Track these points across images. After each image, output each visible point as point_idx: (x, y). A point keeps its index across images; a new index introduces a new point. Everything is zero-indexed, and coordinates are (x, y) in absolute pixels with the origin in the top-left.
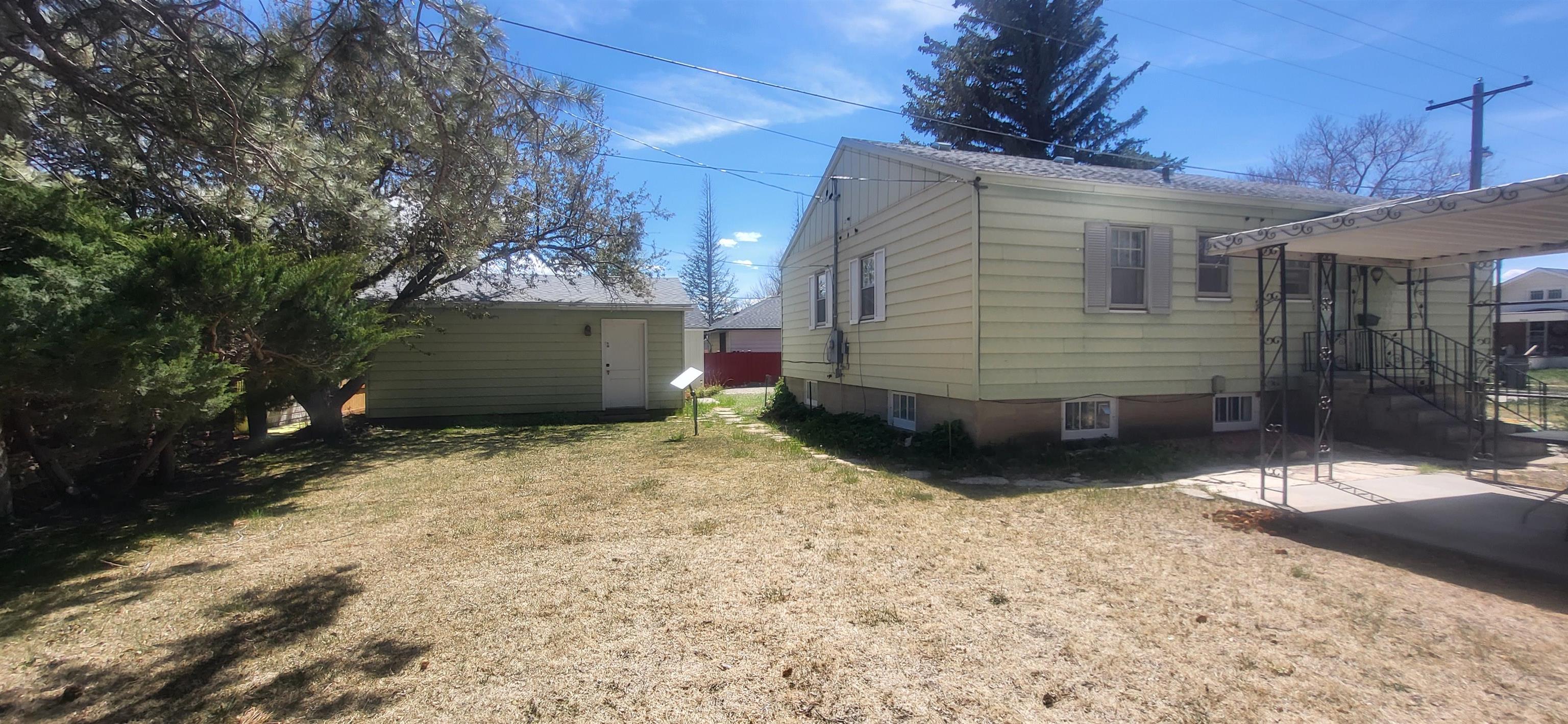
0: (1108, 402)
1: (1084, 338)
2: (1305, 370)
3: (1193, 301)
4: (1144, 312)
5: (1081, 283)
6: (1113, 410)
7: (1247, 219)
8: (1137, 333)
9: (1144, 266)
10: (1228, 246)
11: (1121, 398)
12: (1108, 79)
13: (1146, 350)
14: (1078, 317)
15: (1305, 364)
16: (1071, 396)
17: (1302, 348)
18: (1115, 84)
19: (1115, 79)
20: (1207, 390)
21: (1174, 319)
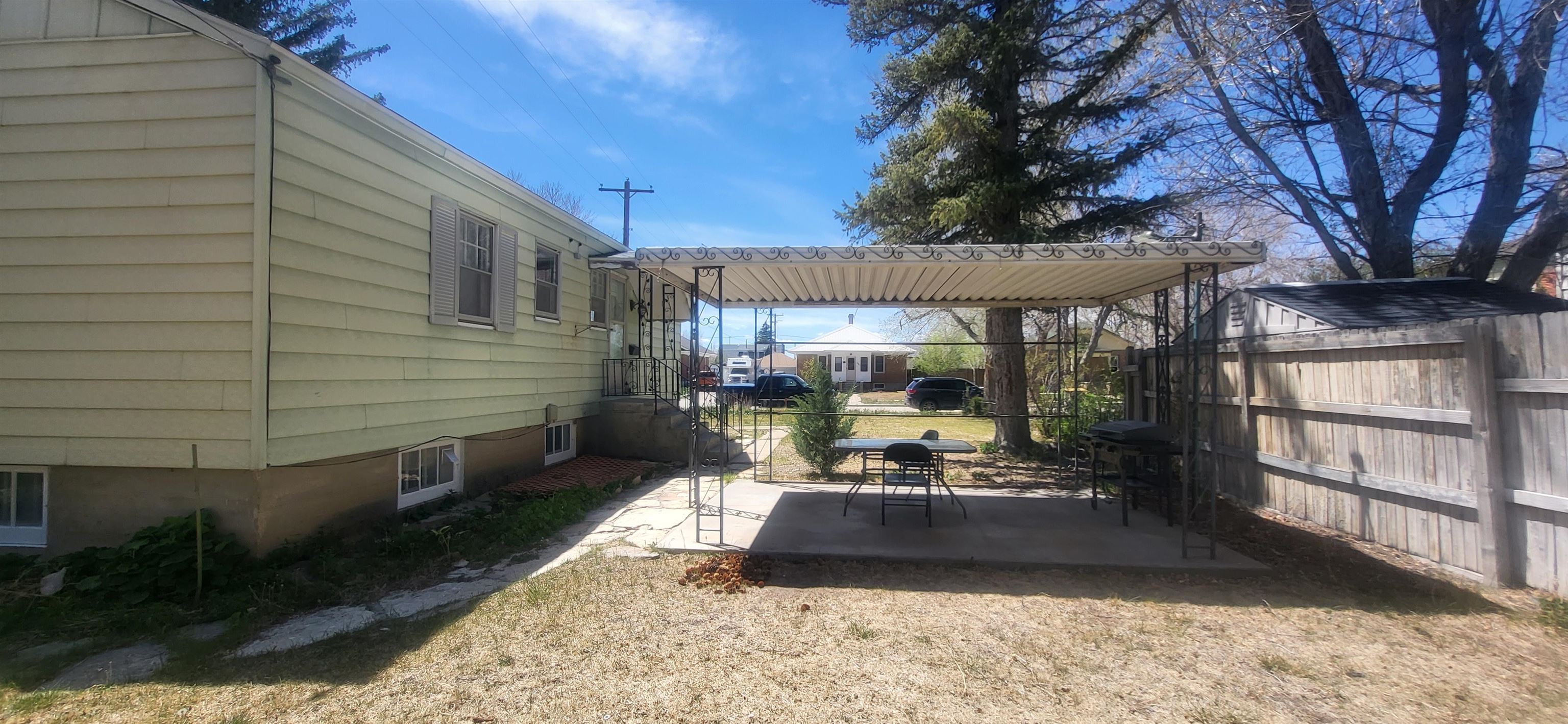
0: (452, 446)
1: (429, 358)
2: (603, 396)
3: (532, 319)
4: (491, 328)
5: (426, 279)
6: (457, 457)
7: (571, 240)
8: (483, 354)
9: (490, 270)
10: (664, 260)
11: (466, 438)
12: (341, 43)
13: (494, 376)
14: (421, 329)
15: (603, 390)
16: (412, 442)
17: (601, 375)
18: (349, 52)
19: (352, 46)
20: (541, 420)
21: (518, 339)
